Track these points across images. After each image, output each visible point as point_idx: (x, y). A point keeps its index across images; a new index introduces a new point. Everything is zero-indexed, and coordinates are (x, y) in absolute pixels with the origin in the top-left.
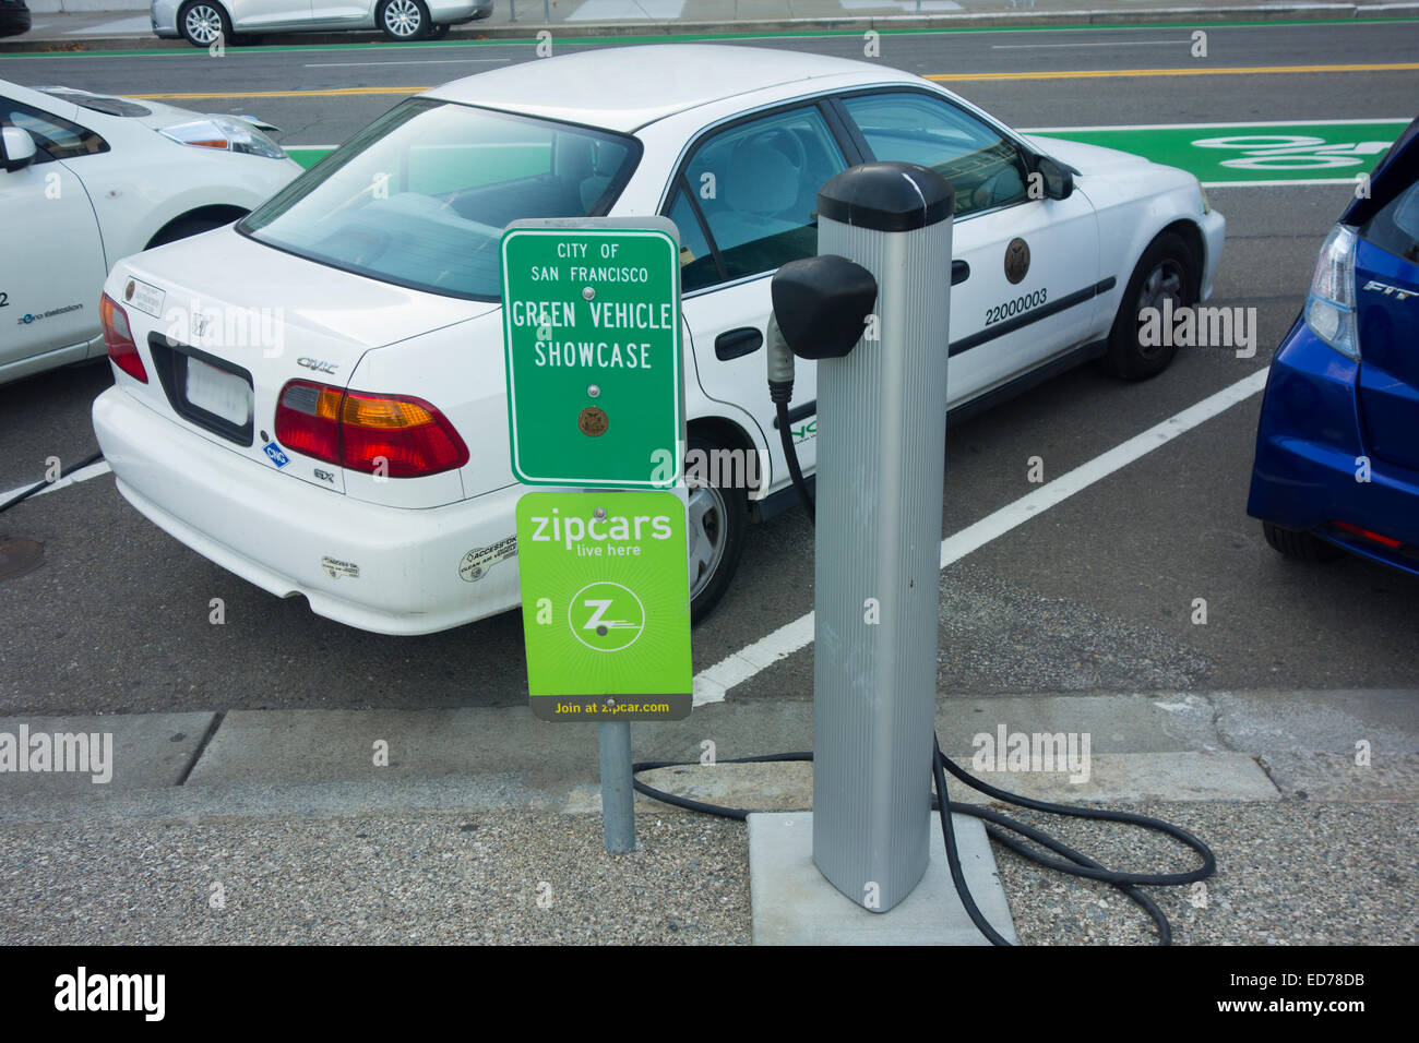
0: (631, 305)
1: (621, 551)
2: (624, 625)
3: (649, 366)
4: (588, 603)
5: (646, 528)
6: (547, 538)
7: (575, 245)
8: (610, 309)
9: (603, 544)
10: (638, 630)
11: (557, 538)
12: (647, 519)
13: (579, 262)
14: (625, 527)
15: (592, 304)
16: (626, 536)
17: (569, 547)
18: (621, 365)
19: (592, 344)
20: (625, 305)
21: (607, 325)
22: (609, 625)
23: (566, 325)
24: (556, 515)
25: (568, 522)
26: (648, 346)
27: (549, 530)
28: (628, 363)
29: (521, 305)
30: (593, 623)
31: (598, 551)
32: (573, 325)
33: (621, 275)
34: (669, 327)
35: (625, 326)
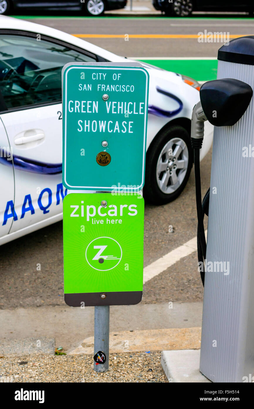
0: (125, 103)
1: (113, 222)
2: (112, 258)
4: (95, 247)
5: (126, 210)
6: (77, 216)
7: (100, 74)
8: (115, 105)
9: (104, 218)
10: (119, 260)
11: (83, 215)
12: (126, 206)
13: (101, 82)
14: (116, 210)
15: (106, 102)
16: (115, 214)
17: (88, 220)
18: (119, 132)
19: (105, 122)
20: (122, 103)
21: (113, 112)
22: (105, 258)
23: (94, 112)
24: (83, 204)
25: (88, 207)
26: (132, 122)
27: (78, 212)
28: (122, 131)
29: (72, 102)
30: (97, 257)
31: (102, 222)
32: (97, 112)
33: (122, 88)
34: (143, 113)
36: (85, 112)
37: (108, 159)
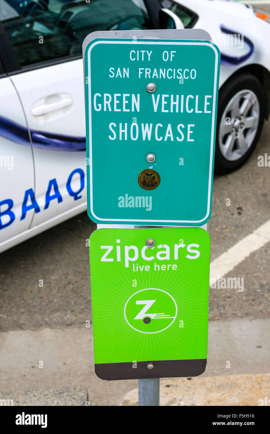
0: (182, 96)
1: (163, 267)
2: (163, 316)
3: (193, 140)
4: (138, 303)
5: (183, 252)
6: (112, 260)
7: (143, 52)
8: (166, 99)
9: (151, 263)
10: (173, 318)
11: (119, 259)
13: (145, 64)
14: (168, 252)
15: (153, 96)
16: (168, 258)
17: (127, 265)
18: (172, 140)
19: (151, 125)
20: (178, 96)
21: (163, 111)
22: (152, 316)
23: (133, 110)
24: (118, 244)
25: (127, 249)
26: (193, 125)
27: (113, 254)
28: (178, 138)
29: (100, 95)
30: (141, 316)
31: (147, 268)
32: (138, 110)
33: (177, 74)
34: (210, 112)
35: (177, 111)
36: (120, 110)
37: (156, 180)
